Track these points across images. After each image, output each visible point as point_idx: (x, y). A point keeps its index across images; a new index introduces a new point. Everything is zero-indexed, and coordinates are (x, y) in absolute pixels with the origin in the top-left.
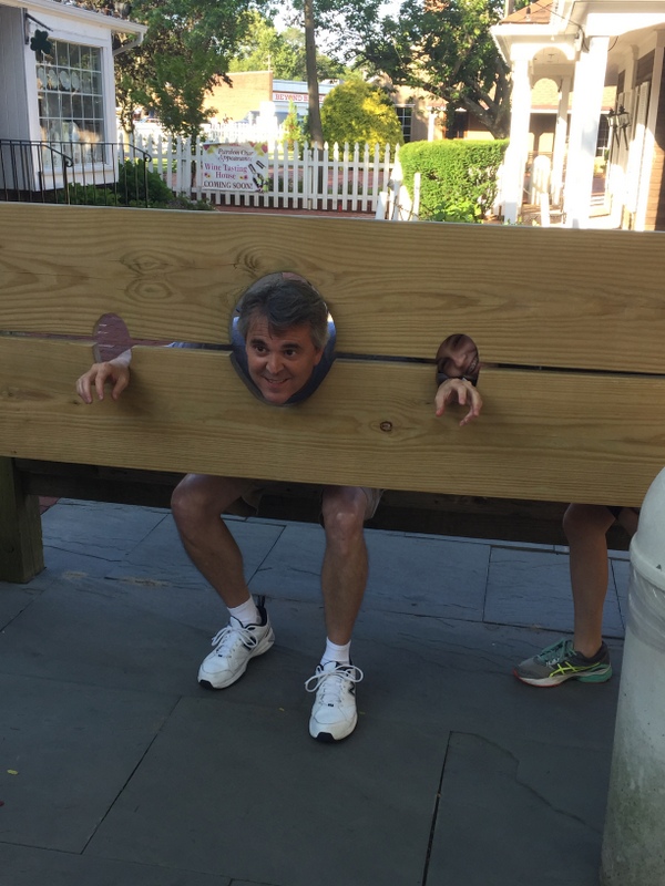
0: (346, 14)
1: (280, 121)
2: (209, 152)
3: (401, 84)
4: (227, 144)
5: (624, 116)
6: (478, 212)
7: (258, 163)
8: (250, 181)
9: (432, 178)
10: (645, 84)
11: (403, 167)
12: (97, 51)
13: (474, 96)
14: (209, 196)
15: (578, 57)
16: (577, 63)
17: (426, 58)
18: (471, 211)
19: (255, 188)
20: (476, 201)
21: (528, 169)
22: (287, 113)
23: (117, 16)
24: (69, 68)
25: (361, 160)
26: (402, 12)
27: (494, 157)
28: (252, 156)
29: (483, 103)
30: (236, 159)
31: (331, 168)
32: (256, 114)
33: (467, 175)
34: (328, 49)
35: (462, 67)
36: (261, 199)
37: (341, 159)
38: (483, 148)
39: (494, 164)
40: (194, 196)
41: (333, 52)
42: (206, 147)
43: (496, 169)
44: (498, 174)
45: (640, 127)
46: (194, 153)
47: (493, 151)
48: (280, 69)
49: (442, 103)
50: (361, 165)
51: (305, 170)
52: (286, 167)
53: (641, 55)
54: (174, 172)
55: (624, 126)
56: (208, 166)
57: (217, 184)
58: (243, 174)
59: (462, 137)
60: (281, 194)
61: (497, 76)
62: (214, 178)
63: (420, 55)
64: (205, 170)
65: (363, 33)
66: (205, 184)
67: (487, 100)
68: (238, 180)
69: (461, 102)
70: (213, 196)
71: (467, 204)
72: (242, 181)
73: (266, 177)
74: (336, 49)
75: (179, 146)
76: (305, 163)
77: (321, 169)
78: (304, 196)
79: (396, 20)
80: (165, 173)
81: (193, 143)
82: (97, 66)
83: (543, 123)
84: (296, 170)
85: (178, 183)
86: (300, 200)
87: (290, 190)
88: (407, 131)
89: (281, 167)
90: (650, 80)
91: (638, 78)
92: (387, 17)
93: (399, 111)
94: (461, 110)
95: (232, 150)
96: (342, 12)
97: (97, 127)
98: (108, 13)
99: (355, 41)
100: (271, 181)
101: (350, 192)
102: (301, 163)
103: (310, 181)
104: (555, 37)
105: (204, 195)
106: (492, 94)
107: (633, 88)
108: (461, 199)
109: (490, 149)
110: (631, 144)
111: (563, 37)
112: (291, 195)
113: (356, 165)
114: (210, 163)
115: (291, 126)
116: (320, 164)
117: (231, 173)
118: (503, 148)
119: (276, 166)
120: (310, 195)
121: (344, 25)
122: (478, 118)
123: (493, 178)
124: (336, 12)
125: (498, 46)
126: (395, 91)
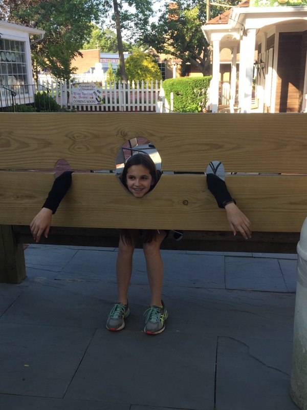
0: (134, 22)
1: (105, 72)
2: (75, 87)
3: (161, 53)
4: (83, 83)
5: (262, 64)
6: (200, 109)
7: (98, 91)
8: (94, 99)
9: (178, 95)
10: (271, 49)
11: (165, 90)
12: (22, 43)
13: (194, 57)
14: (76, 107)
15: (241, 38)
16: (241, 41)
17: (171, 41)
18: (197, 108)
19: (97, 102)
20: (198, 104)
21: (220, 89)
22: (108, 68)
23: (31, 27)
24: (10, 51)
25: (145, 88)
26: (159, 21)
27: (205, 84)
28: (95, 88)
29: (198, 60)
30: (88, 89)
31: (131, 92)
32: (93, 69)
33: (194, 93)
34: (127, 38)
35: (188, 44)
36: (100, 107)
37: (136, 88)
38: (200, 80)
39: (206, 87)
40: (69, 107)
41: (129, 40)
42: (74, 85)
43: (207, 90)
44: (207, 92)
45: (270, 69)
46: (68, 87)
47: (205, 82)
48: (103, 48)
49: (180, 61)
50: (145, 90)
51: (120, 93)
52: (111, 93)
53: (269, 36)
54: (59, 97)
55: (263, 68)
56: (75, 93)
57: (79, 101)
58: (91, 97)
59: (188, 75)
60: (109, 105)
61: (204, 48)
62: (78, 99)
63: (169, 39)
64: (73, 95)
65: (142, 31)
66: (73, 102)
67: (200, 59)
68: (89, 99)
69: (188, 60)
70: (78, 107)
71: (195, 106)
72: (91, 100)
73: (102, 97)
74: (131, 38)
75: (61, 85)
76: (120, 90)
77: (127, 93)
78: (119, 105)
79: (157, 24)
80: (55, 97)
81: (68, 83)
82: (23, 50)
83: (225, 68)
84: (115, 94)
85: (62, 102)
86: (118, 107)
87: (113, 103)
88: (163, 74)
89: (108, 92)
90: (273, 47)
91: (267, 46)
92: (153, 23)
93: (159, 65)
94: (188, 63)
95: (86, 86)
96: (132, 21)
97: (24, 78)
98: (27, 26)
99: (139, 34)
100: (104, 99)
101: (141, 102)
102: (117, 90)
103: (122, 98)
104: (231, 29)
105: (73, 107)
106: (202, 56)
107: (266, 51)
108: (192, 104)
109: (204, 81)
110: (266, 76)
111: (234, 30)
112: (113, 105)
113: (143, 90)
114: (76, 92)
115: (110, 74)
116: (126, 90)
117: (86, 96)
118: (209, 80)
119: (106, 92)
120: (122, 105)
121: (134, 27)
122: (196, 67)
123: (205, 93)
124: (130, 21)
125: (205, 34)
126: (158, 56)
